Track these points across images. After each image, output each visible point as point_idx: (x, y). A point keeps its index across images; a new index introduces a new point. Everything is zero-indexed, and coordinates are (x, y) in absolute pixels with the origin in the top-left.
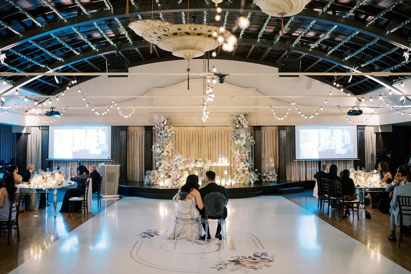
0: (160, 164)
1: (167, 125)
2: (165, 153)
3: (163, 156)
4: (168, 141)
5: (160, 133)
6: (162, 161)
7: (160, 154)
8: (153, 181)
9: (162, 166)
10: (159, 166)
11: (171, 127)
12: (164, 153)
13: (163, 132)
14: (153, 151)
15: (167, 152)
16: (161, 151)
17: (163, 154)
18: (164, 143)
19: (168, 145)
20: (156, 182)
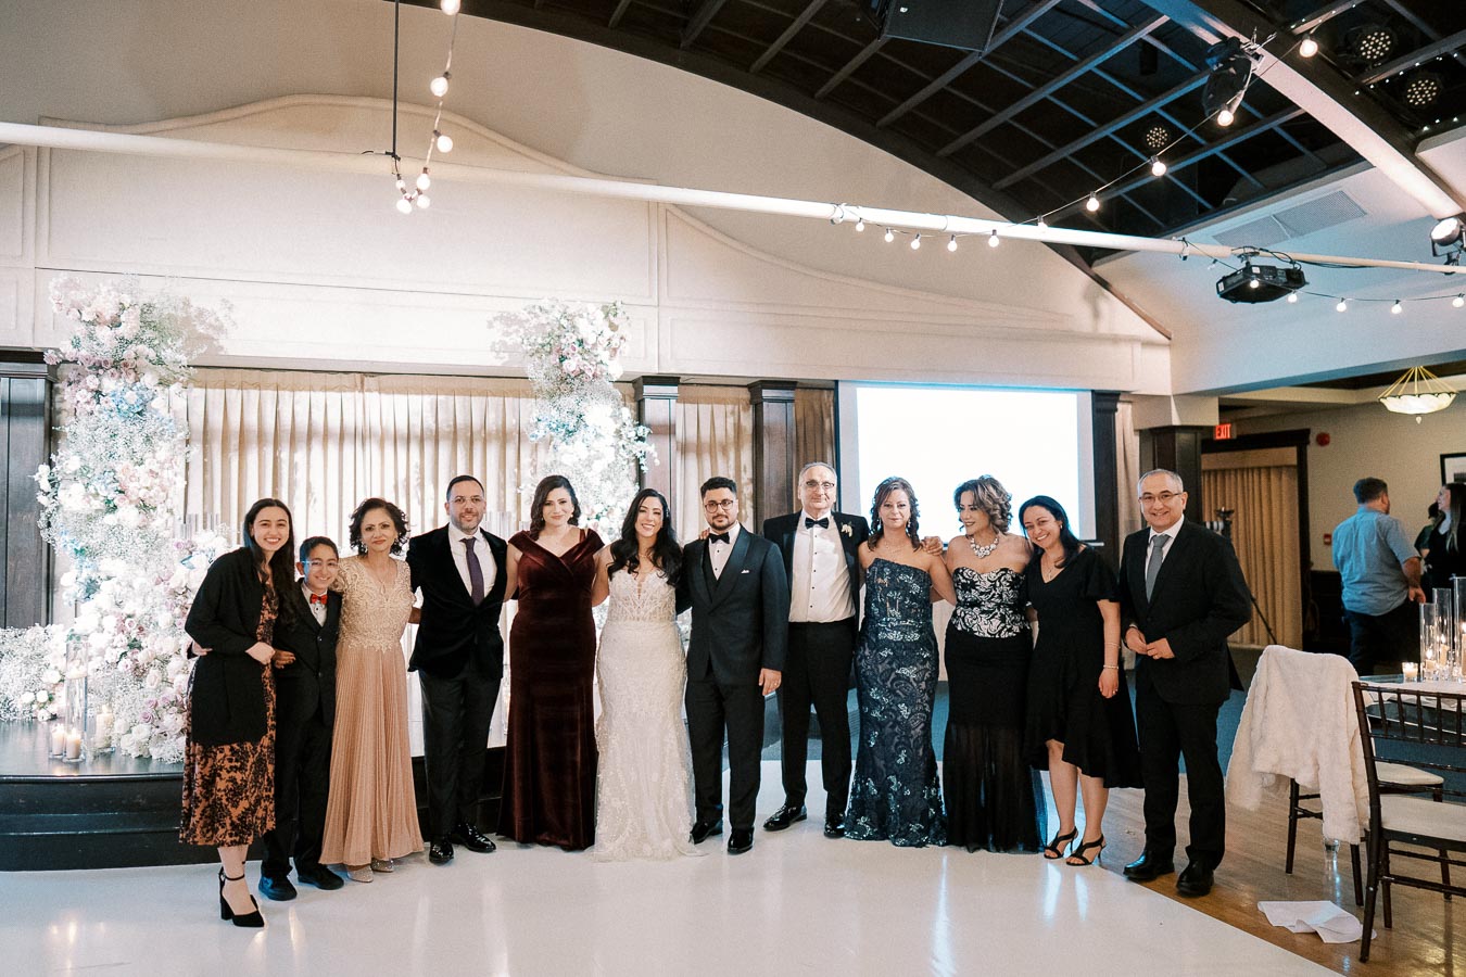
0: (91, 588)
1: (138, 339)
2: (128, 515)
3: (115, 531)
4: (148, 439)
5: (92, 387)
6: (107, 565)
7: (90, 518)
8: (28, 697)
9: (102, 599)
10: (81, 594)
11: (168, 354)
12: (119, 513)
13: (109, 384)
14: (42, 499)
15: (144, 507)
16: (98, 504)
17: (110, 519)
18: (121, 450)
19: (150, 464)
20: (51, 699)
